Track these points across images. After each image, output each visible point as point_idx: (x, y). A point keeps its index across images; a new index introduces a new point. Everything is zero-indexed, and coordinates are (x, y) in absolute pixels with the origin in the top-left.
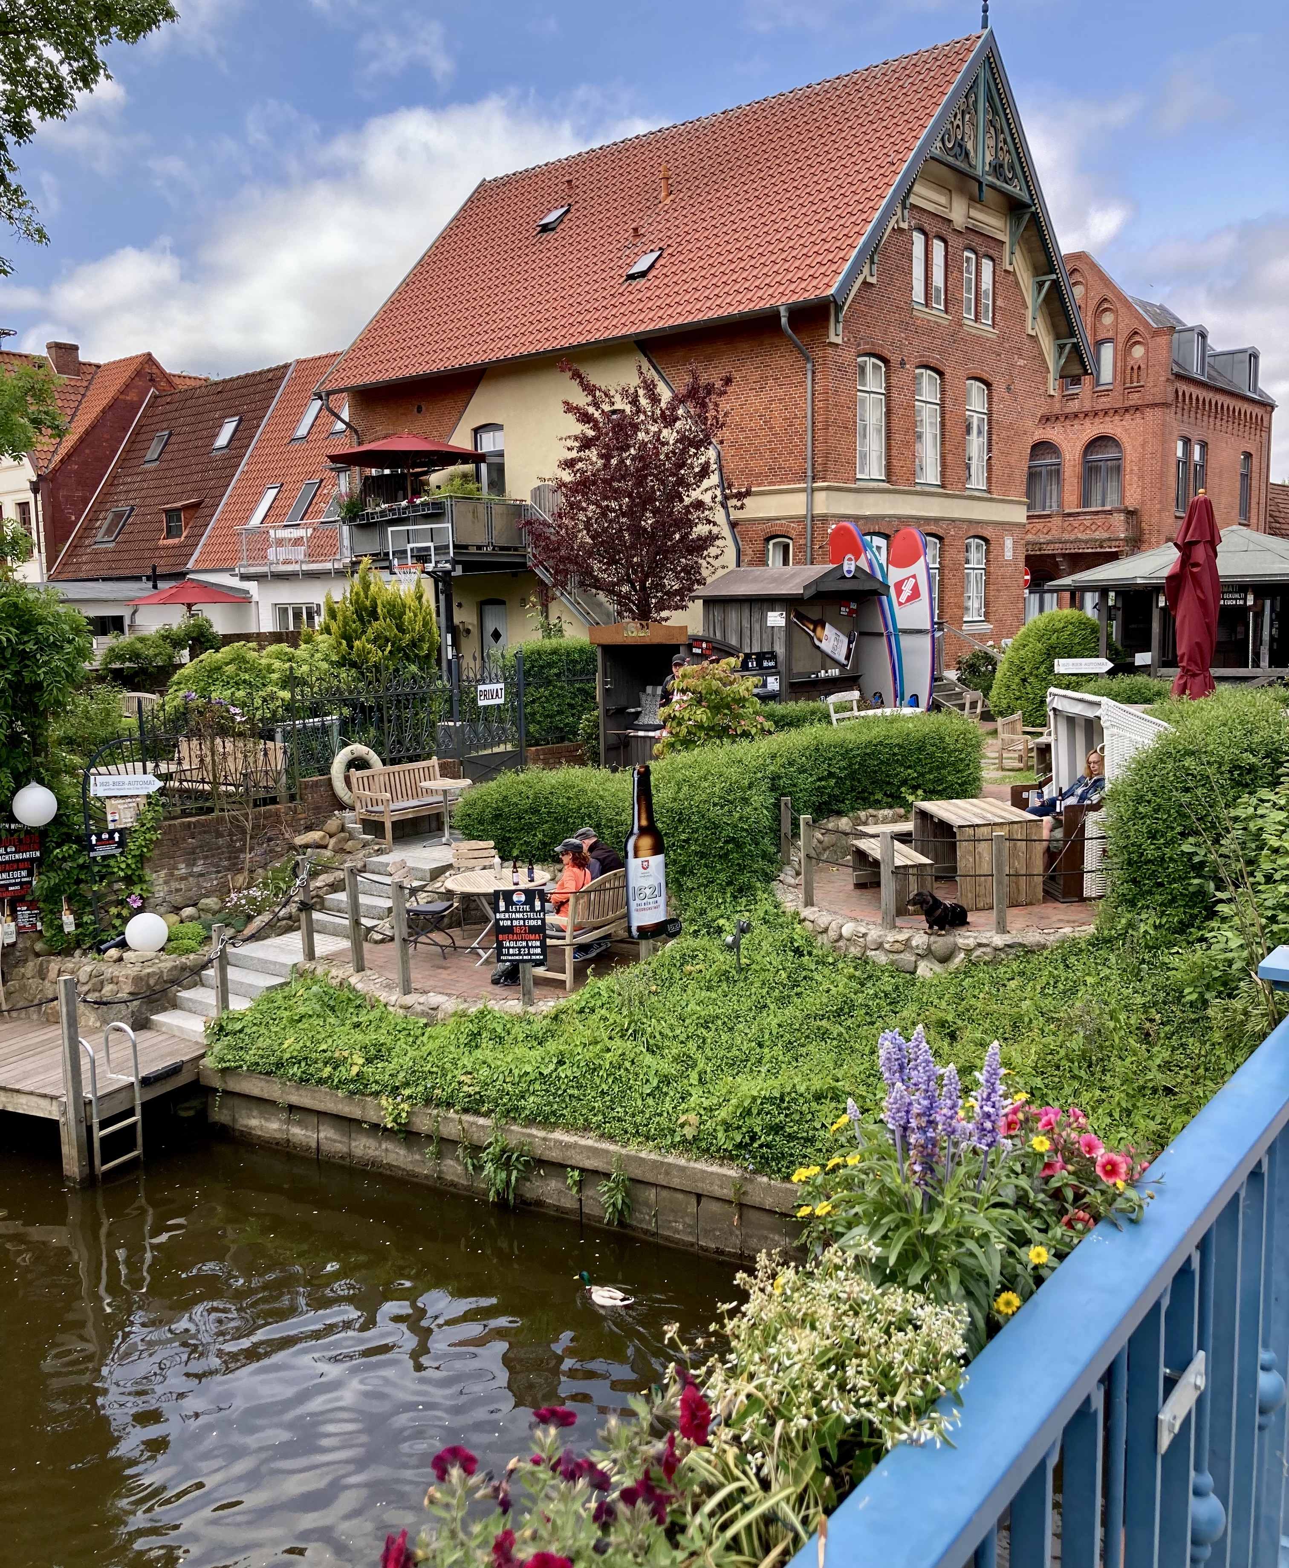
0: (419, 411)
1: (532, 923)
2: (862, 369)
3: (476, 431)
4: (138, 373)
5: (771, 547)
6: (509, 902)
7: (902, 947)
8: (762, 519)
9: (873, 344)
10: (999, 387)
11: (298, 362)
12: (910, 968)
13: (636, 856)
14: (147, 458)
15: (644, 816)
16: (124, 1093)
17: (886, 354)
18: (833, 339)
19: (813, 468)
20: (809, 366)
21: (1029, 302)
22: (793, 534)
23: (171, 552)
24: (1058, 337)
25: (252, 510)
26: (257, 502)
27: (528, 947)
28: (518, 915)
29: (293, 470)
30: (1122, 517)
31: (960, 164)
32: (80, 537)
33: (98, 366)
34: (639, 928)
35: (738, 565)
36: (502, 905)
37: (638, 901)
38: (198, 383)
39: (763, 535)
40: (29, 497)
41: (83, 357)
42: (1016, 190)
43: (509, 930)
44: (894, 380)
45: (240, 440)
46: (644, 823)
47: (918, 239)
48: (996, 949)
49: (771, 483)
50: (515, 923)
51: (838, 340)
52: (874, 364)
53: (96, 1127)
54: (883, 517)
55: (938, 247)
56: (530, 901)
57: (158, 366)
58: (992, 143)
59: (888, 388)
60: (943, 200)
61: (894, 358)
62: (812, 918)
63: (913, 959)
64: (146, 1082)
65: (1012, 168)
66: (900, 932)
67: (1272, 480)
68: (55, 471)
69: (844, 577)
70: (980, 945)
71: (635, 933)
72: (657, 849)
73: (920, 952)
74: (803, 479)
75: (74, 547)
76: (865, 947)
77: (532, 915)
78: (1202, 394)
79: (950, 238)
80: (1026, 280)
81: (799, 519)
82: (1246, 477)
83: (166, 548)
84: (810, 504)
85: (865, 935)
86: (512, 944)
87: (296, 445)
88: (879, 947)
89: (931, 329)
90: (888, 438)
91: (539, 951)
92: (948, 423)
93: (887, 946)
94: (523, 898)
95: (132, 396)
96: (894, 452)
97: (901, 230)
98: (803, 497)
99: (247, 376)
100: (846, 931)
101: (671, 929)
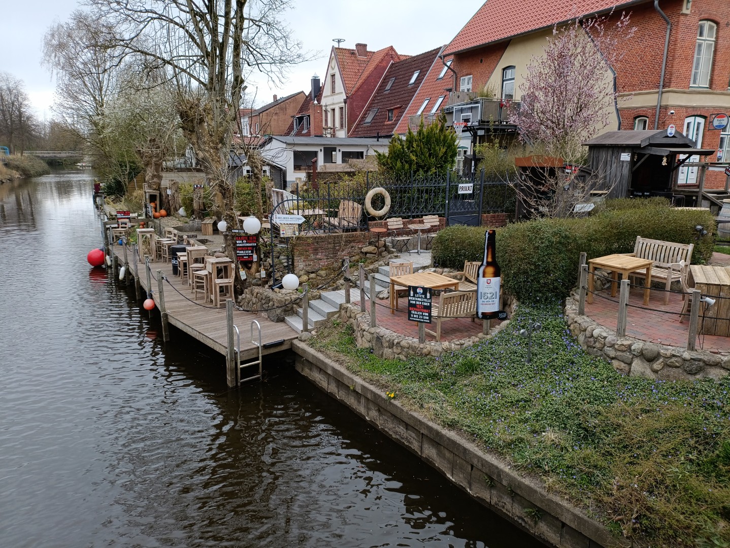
0: (481, 62)
1: (425, 304)
2: (701, 28)
3: (504, 69)
4: (387, 54)
5: (637, 121)
6: (415, 292)
7: (625, 349)
8: (634, 108)
9: (710, 14)
11: (445, 46)
12: (629, 361)
13: (484, 276)
14: (386, 89)
15: (490, 256)
16: (255, 350)
17: (717, 19)
18: (684, 11)
19: (664, 81)
20: (669, 27)
22: (649, 115)
23: (389, 127)
25: (418, 109)
26: (420, 106)
27: (422, 315)
28: (420, 299)
29: (435, 92)
32: (360, 121)
33: (374, 53)
34: (483, 313)
35: (619, 129)
36: (412, 293)
37: (483, 300)
38: (408, 58)
39: (633, 116)
40: (343, 105)
41: (368, 49)
43: (414, 306)
44: (721, 34)
45: (419, 80)
46: (490, 260)
48: (685, 360)
49: (640, 90)
50: (417, 303)
51: (688, 12)
52: (710, 25)
53: (239, 363)
54: (704, 107)
56: (425, 293)
57: (395, 51)
59: (717, 37)
61: (723, 22)
62: (579, 322)
63: (631, 357)
64: (265, 347)
66: (626, 339)
68: (353, 95)
69: (668, 137)
70: (674, 356)
71: (480, 315)
72: (496, 274)
73: (635, 353)
74: (658, 87)
75: (358, 125)
76: (604, 345)
77: (425, 300)
81: (654, 108)
83: (387, 125)
84: (660, 100)
85: (605, 338)
86: (416, 313)
87: (438, 81)
88: (612, 346)
90: (714, 65)
91: (428, 318)
93: (616, 346)
94: (422, 291)
95: (384, 64)
96: (716, 72)
98: (656, 95)
99: (426, 53)
100: (596, 333)
101: (501, 316)
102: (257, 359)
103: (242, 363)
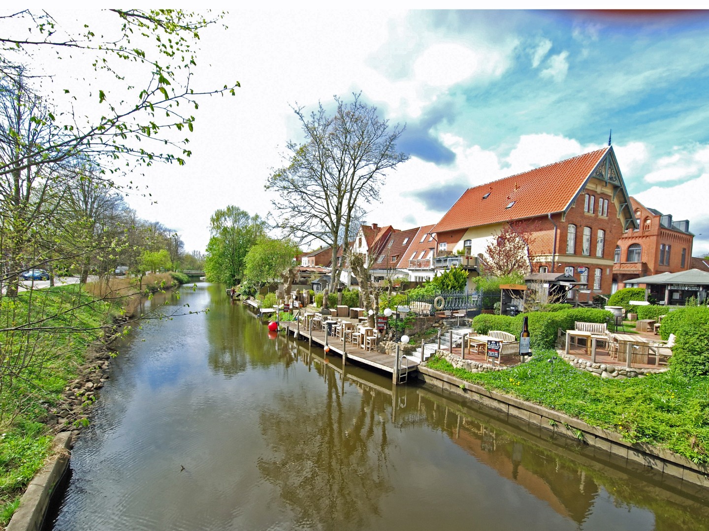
0: (452, 237)
2: (570, 228)
3: (464, 241)
5: (541, 269)
6: (491, 343)
8: (539, 262)
9: (573, 222)
10: (608, 231)
12: (600, 373)
13: (523, 337)
15: (525, 328)
16: (404, 369)
17: (576, 224)
18: (562, 221)
19: (555, 251)
20: (555, 227)
21: (618, 210)
22: (547, 266)
23: (393, 264)
24: (626, 219)
25: (410, 256)
27: (494, 353)
28: (493, 346)
29: (420, 249)
30: (641, 264)
31: (601, 178)
33: (381, 228)
34: (522, 353)
35: (532, 272)
36: (489, 343)
37: (522, 347)
39: (539, 266)
41: (379, 226)
42: (617, 183)
43: (491, 349)
44: (578, 230)
45: (408, 243)
47: (587, 196)
48: (627, 372)
49: (542, 254)
51: (564, 221)
52: (573, 226)
54: (573, 262)
55: (592, 198)
56: (496, 343)
57: (392, 228)
58: (610, 172)
59: (576, 232)
60: (594, 186)
61: (578, 225)
62: (569, 357)
63: (601, 371)
64: (409, 368)
65: (615, 178)
66: (597, 363)
67: (693, 256)
68: (372, 247)
69: (565, 277)
70: (622, 370)
73: (603, 369)
74: (552, 253)
76: (586, 366)
77: (496, 347)
78: (670, 232)
79: (596, 196)
80: (617, 205)
81: (550, 262)
82: (683, 256)
84: (554, 259)
85: (586, 363)
86: (491, 352)
88: (590, 366)
89: (589, 218)
90: (575, 244)
91: (497, 355)
92: (592, 241)
93: (593, 366)
94: (494, 343)
95: (387, 234)
96: (577, 247)
97: (582, 195)
98: (551, 257)
99: (411, 230)
100: (580, 361)
102: (405, 374)
103: (401, 375)
